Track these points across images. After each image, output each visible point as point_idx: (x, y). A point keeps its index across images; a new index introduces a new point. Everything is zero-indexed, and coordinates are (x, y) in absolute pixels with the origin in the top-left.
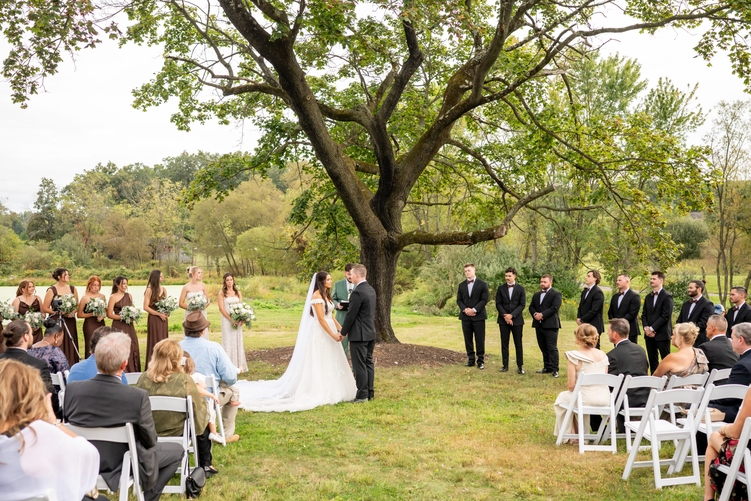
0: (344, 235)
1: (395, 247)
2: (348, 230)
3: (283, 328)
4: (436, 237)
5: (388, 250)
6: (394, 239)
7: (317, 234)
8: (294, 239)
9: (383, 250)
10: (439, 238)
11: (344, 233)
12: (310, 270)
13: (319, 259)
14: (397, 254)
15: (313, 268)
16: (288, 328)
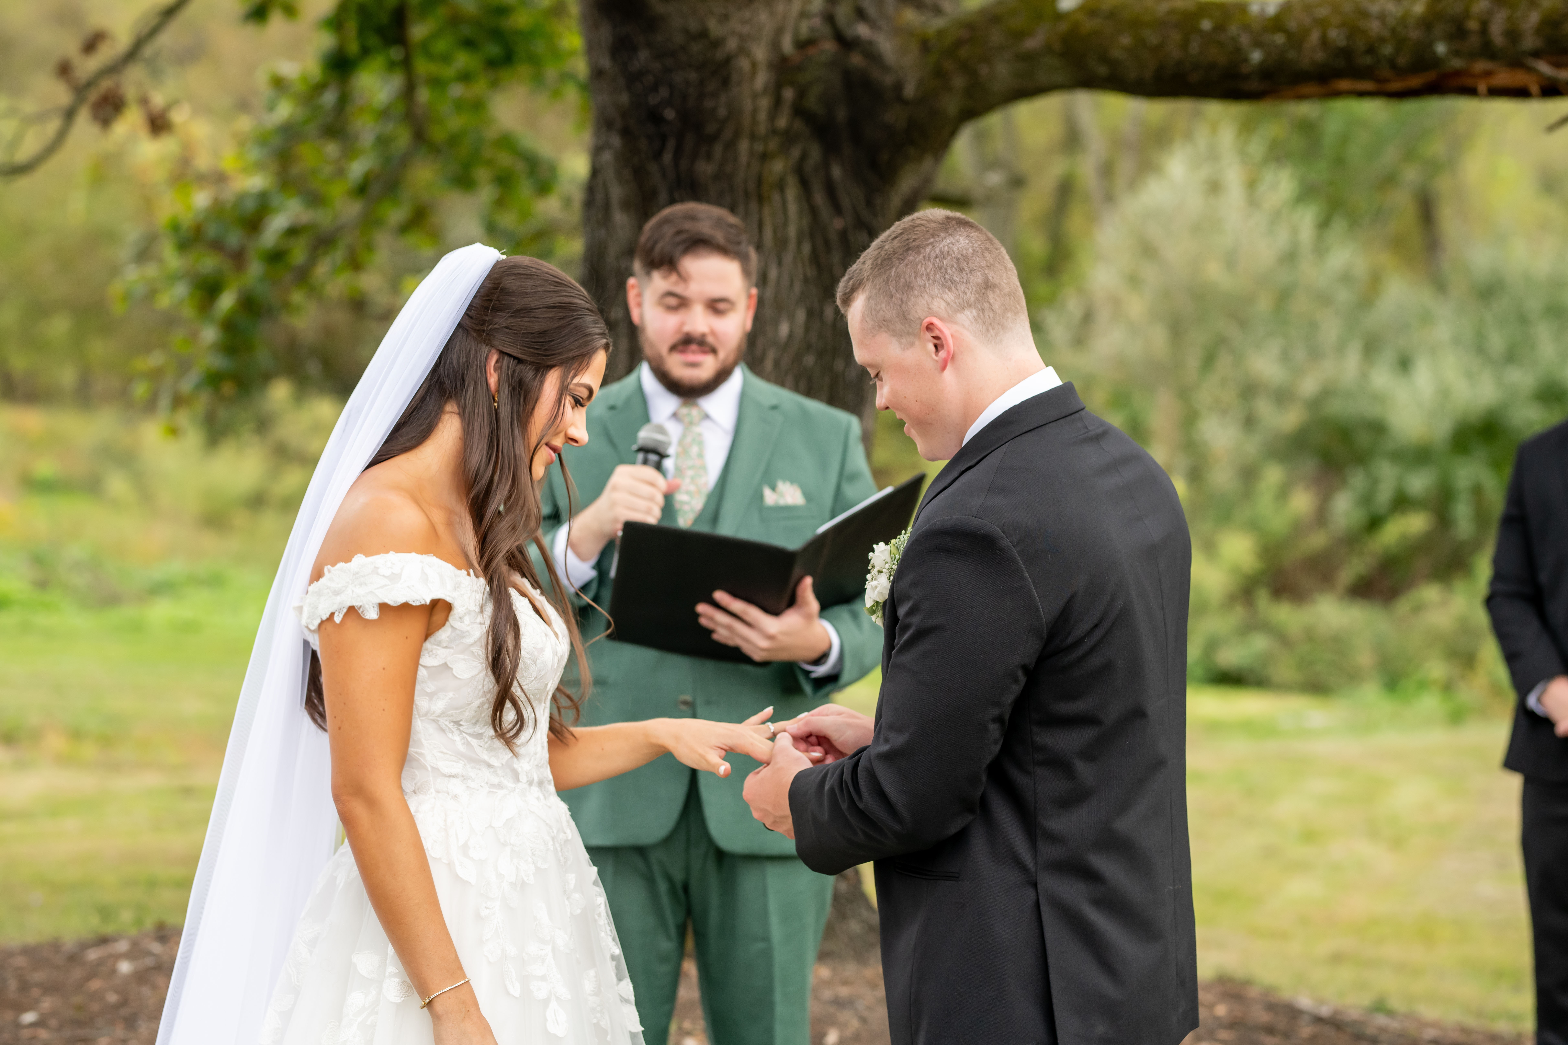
0: (465, 77)
1: (894, 116)
2: (497, 34)
3: (55, 742)
4: (1276, 23)
5: (831, 148)
6: (886, 45)
7: (279, 84)
8: (80, 91)
9: (788, 138)
10: (1296, 40)
11: (463, 60)
12: (210, 334)
13: (276, 257)
14: (907, 182)
15: (229, 326)
16: (89, 751)
